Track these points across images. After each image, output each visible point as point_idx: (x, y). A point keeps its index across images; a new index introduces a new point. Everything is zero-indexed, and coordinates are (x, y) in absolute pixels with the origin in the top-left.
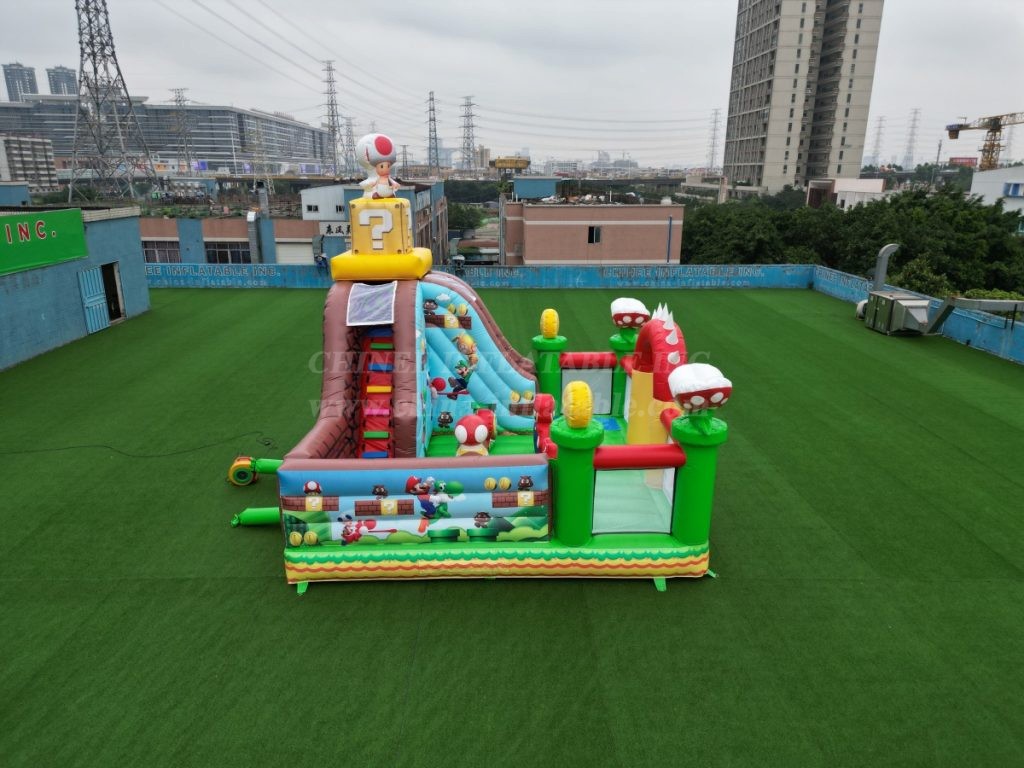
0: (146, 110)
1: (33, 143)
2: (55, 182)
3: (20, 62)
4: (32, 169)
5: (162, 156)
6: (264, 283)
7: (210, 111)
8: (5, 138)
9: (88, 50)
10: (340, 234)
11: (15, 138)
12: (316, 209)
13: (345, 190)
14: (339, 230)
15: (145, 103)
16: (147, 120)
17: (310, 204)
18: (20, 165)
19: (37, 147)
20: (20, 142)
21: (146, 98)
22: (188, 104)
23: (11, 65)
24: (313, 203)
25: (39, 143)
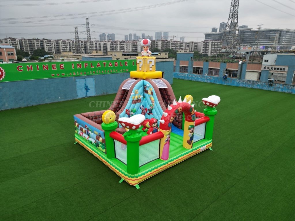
0: (251, 32)
1: (218, 43)
2: (220, 52)
3: (224, 22)
4: (216, 49)
5: (251, 45)
6: (209, 81)
7: (271, 31)
8: (212, 42)
9: (231, 17)
10: (268, 70)
11: (214, 42)
12: (267, 61)
13: (278, 55)
14: (268, 68)
15: (252, 30)
16: (251, 34)
17: (266, 59)
18: (213, 48)
19: (219, 44)
20: (215, 43)
21: (252, 28)
22: (262, 29)
23: (222, 23)
24: (267, 59)
25: (219, 43)
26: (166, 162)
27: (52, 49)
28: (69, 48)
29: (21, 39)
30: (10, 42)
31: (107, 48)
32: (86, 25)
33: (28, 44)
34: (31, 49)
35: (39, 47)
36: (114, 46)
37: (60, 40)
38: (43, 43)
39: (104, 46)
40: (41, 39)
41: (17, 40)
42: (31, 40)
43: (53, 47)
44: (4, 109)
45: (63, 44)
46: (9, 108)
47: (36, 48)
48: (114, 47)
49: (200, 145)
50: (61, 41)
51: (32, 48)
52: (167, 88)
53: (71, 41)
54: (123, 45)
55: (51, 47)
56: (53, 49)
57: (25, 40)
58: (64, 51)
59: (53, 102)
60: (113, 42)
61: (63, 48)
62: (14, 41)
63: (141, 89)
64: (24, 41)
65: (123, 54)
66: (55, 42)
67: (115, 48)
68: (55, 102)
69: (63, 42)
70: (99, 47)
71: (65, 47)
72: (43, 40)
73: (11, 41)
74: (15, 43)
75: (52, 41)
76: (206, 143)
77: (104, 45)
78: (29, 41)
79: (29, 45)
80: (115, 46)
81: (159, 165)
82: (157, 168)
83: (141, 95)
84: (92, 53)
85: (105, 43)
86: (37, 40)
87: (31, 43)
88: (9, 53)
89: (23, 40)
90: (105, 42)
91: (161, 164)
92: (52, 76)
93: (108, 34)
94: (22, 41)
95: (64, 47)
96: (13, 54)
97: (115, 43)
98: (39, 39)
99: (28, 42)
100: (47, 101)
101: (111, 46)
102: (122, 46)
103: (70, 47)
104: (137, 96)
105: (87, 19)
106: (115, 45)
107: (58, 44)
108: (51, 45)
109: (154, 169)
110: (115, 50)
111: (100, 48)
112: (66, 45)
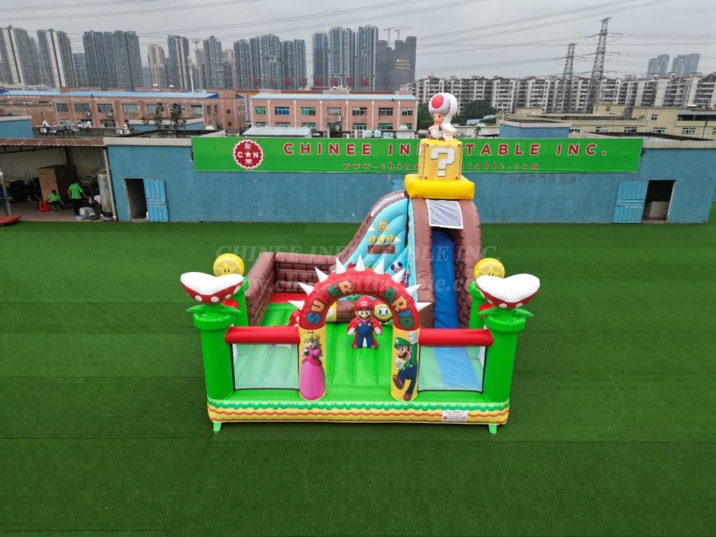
26: (306, 405)
27: (507, 101)
28: (546, 99)
29: (450, 78)
30: (429, 85)
31: (655, 96)
32: (599, 37)
33: (461, 90)
34: (465, 101)
35: (480, 97)
36: (678, 90)
37: (531, 78)
38: (490, 88)
39: (648, 92)
40: (490, 77)
41: (441, 81)
42: (469, 80)
43: (510, 97)
44: (256, 221)
45: (536, 88)
46: (264, 220)
47: (475, 99)
48: (678, 93)
49: (445, 404)
50: (534, 81)
51: (466, 99)
52: (461, 230)
53: (558, 81)
54: (710, 86)
55: (505, 97)
56: (510, 101)
57: (457, 81)
58: (534, 105)
59: (340, 221)
60: (678, 79)
61: (533, 99)
62: (436, 83)
63: (398, 222)
64: (455, 83)
65: (680, 116)
66: (519, 83)
67: (681, 96)
68: (344, 221)
69: (537, 83)
70: (631, 94)
71: (540, 96)
72: (493, 80)
73: (431, 83)
74: (437, 88)
75: (511, 81)
76: (473, 405)
77: (649, 88)
78: (463, 84)
79: (462, 92)
80: (682, 91)
81: (284, 403)
82: (276, 409)
83: (396, 235)
84: (594, 110)
85: (651, 83)
86: (480, 79)
87: (466, 88)
88: (405, 110)
89: (453, 82)
90: (654, 81)
91: (291, 403)
92: (344, 169)
93: (676, 57)
94: (450, 83)
95: (535, 96)
96: (412, 112)
97: (683, 81)
98: (485, 78)
99: (461, 86)
100: (329, 218)
101: (670, 90)
102: (705, 91)
103: (551, 96)
104: (382, 238)
105: (605, 21)
106: (682, 86)
107: (525, 88)
108: (506, 92)
109: (266, 407)
110: (677, 101)
111: (634, 96)
112: (541, 90)
